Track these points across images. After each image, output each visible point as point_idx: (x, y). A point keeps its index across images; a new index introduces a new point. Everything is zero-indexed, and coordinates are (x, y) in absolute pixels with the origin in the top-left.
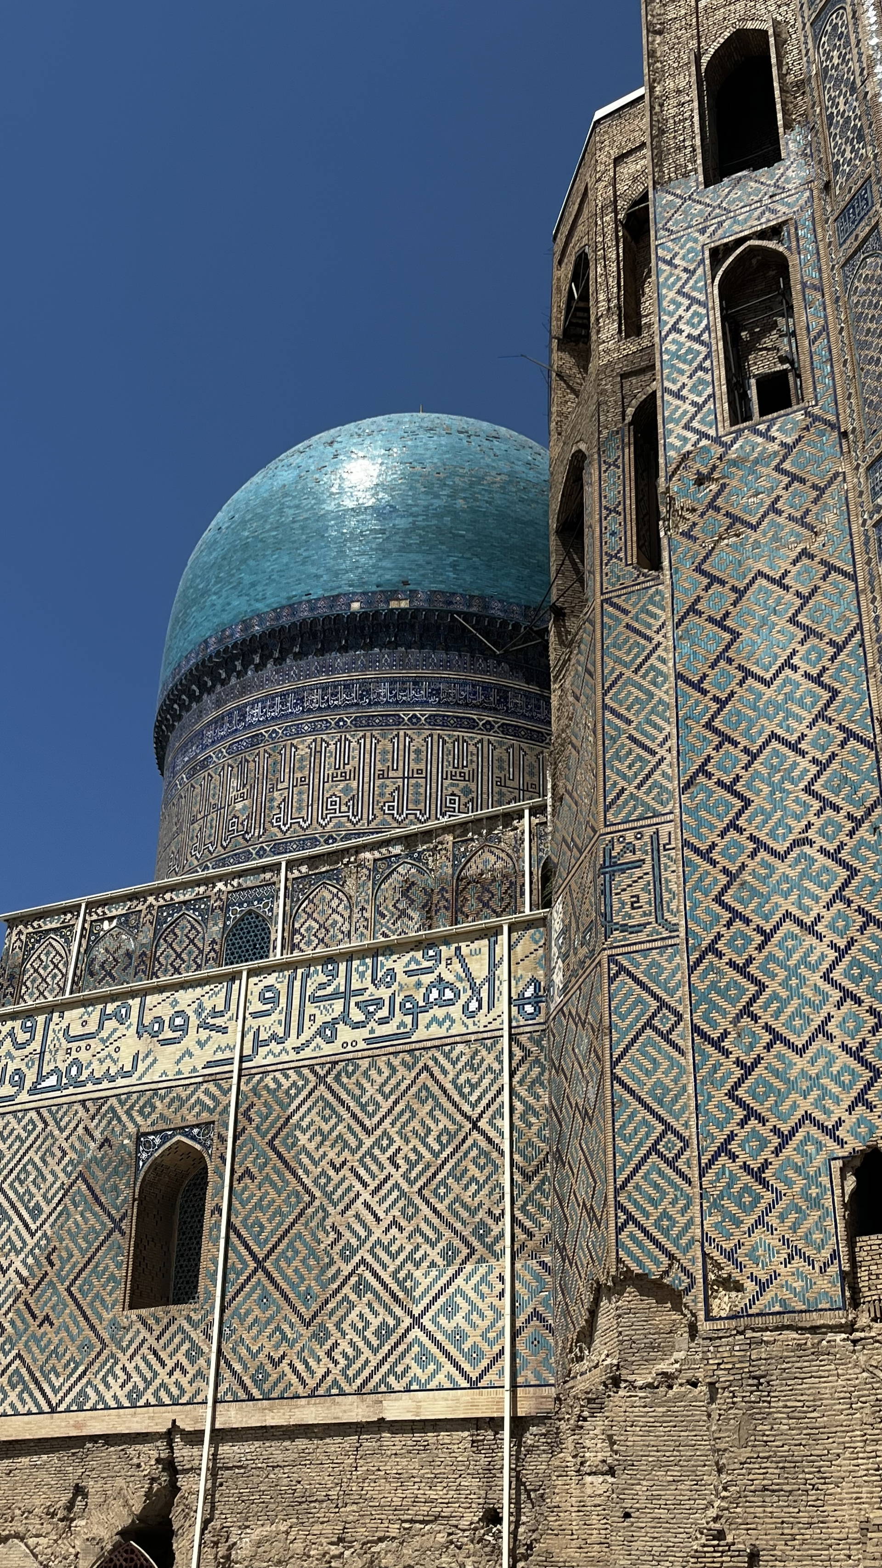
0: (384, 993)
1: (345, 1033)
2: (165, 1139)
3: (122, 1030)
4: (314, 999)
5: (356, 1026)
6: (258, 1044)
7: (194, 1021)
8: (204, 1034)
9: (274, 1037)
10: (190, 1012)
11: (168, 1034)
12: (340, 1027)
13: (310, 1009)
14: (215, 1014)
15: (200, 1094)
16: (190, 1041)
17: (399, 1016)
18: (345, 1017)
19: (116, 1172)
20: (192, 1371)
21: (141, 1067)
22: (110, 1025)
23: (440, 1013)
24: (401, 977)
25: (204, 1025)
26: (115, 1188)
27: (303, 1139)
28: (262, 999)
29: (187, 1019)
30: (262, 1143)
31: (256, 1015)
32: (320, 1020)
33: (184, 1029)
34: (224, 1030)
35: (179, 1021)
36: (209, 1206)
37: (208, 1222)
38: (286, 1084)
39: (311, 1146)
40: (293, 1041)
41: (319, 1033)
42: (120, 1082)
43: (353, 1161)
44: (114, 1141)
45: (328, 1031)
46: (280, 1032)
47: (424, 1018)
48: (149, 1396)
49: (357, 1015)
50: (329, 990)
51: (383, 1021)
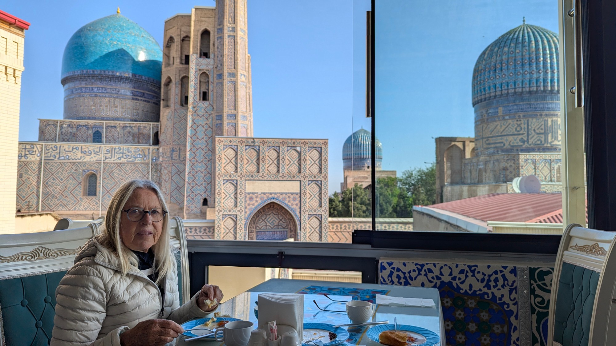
0: (129, 154)
1: (122, 159)
2: (88, 171)
3: (77, 151)
4: (117, 153)
5: (125, 158)
6: (106, 158)
7: (93, 153)
8: (95, 155)
9: (109, 158)
10: (92, 151)
11: (87, 154)
12: (122, 158)
13: (116, 154)
14: (97, 152)
15: (95, 165)
16: (93, 155)
17: (132, 158)
18: (122, 157)
19: (79, 175)
20: (96, 206)
21: (82, 158)
22: (75, 150)
23: (140, 159)
24: (133, 152)
25: (95, 153)
26: (79, 178)
27: (115, 174)
28: (106, 151)
29: (91, 152)
30: (108, 174)
31: (105, 154)
32: (118, 156)
33: (91, 153)
34: (99, 155)
35: (90, 152)
36: (98, 182)
37: (98, 185)
38: (112, 165)
39: (117, 176)
40: (113, 159)
41: (118, 158)
42: (78, 160)
43: (124, 179)
44: (78, 170)
45: (119, 158)
46: (110, 157)
47: (137, 159)
48: (89, 209)
49: (125, 157)
50: (120, 152)
51: (129, 158)
